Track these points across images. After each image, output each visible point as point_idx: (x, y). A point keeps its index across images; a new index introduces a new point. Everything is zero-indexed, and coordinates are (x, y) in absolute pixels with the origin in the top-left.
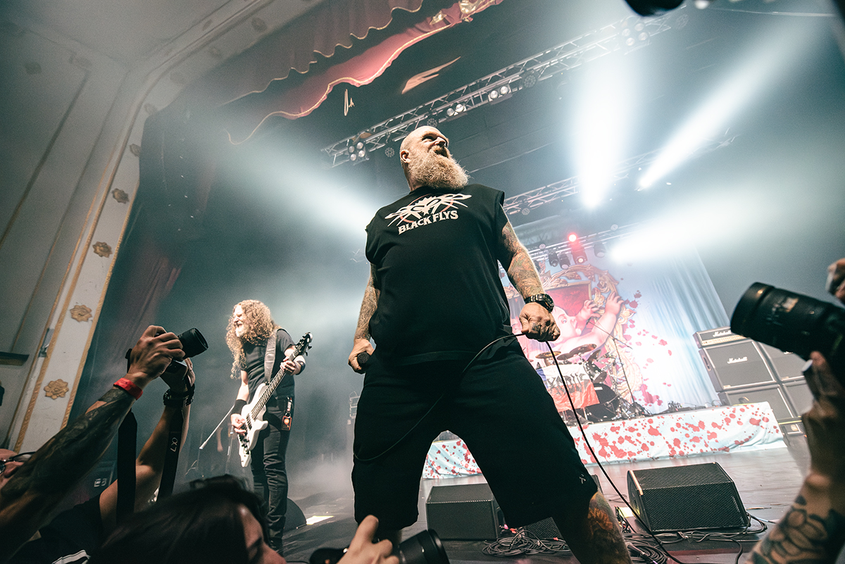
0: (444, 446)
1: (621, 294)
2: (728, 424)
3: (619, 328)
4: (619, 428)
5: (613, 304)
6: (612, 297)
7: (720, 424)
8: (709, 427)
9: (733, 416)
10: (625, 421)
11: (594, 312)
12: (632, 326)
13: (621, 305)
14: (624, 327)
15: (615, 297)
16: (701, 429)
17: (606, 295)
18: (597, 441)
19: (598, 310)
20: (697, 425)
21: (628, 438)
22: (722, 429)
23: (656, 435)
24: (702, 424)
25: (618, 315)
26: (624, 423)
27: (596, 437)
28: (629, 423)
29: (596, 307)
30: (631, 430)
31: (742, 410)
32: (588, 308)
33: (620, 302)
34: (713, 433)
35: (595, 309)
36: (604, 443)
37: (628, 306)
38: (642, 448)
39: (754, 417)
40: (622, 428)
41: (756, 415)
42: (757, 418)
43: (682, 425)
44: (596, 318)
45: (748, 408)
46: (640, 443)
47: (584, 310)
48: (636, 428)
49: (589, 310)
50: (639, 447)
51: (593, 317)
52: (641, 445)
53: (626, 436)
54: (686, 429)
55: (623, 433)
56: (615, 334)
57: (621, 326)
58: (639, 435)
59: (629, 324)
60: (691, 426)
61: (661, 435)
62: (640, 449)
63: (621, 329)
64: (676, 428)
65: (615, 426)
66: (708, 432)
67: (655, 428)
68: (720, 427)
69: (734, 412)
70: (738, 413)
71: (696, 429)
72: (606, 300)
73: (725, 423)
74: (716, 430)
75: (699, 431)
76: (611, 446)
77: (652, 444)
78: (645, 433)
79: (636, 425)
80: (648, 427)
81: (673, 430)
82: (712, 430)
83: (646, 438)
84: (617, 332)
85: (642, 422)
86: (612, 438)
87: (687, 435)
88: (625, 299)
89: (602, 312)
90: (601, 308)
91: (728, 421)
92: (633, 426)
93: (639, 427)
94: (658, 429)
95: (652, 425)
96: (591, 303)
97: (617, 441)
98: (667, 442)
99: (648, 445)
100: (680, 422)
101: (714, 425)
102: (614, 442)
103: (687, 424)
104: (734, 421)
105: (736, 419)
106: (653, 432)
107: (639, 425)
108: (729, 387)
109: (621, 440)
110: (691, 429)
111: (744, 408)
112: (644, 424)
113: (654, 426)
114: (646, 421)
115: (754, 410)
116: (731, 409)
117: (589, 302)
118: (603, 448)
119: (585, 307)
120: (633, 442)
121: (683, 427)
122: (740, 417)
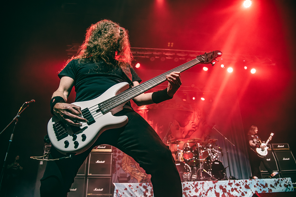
0: (130, 186)
2: (276, 186)
4: (232, 184)
7: (273, 186)
8: (269, 187)
9: (278, 182)
10: (235, 180)
16: (266, 187)
18: (221, 190)
20: (264, 185)
21: (236, 189)
22: (274, 188)
23: (248, 188)
24: (266, 184)
26: (235, 181)
27: (221, 187)
28: (237, 182)
29: (194, 125)
30: (238, 185)
31: (282, 180)
34: (271, 189)
36: (224, 191)
38: (242, 194)
39: (286, 183)
40: (234, 184)
41: (287, 183)
42: (287, 184)
43: (259, 185)
45: (284, 179)
46: (241, 192)
48: (239, 184)
50: (240, 194)
52: (241, 193)
53: (235, 188)
54: (260, 187)
55: (234, 186)
58: (241, 188)
60: (262, 185)
61: (250, 189)
62: (241, 195)
64: (256, 186)
65: (231, 182)
66: (269, 189)
67: (248, 185)
68: (273, 187)
69: (279, 180)
70: (280, 181)
71: (264, 187)
73: (275, 186)
74: (272, 188)
75: (265, 188)
76: (227, 193)
77: (246, 193)
78: (243, 187)
79: (240, 183)
80: (245, 184)
81: (255, 186)
82: (270, 188)
83: (243, 190)
85: (242, 181)
86: (228, 188)
87: (261, 190)
91: (276, 184)
92: (238, 183)
93: (241, 184)
94: (249, 186)
95: (247, 183)
97: (230, 190)
98: (252, 192)
99: (244, 193)
100: (258, 183)
101: (271, 186)
102: (229, 191)
103: (261, 184)
104: (278, 185)
105: (279, 184)
106: (247, 187)
107: (241, 183)
108: (263, 171)
109: (232, 190)
110: (262, 187)
111: (282, 179)
112: (243, 183)
113: (248, 184)
114: (244, 181)
115: (286, 181)
116: (278, 179)
117: (192, 122)
118: (224, 193)
120: (238, 191)
121: (259, 186)
122: (281, 183)
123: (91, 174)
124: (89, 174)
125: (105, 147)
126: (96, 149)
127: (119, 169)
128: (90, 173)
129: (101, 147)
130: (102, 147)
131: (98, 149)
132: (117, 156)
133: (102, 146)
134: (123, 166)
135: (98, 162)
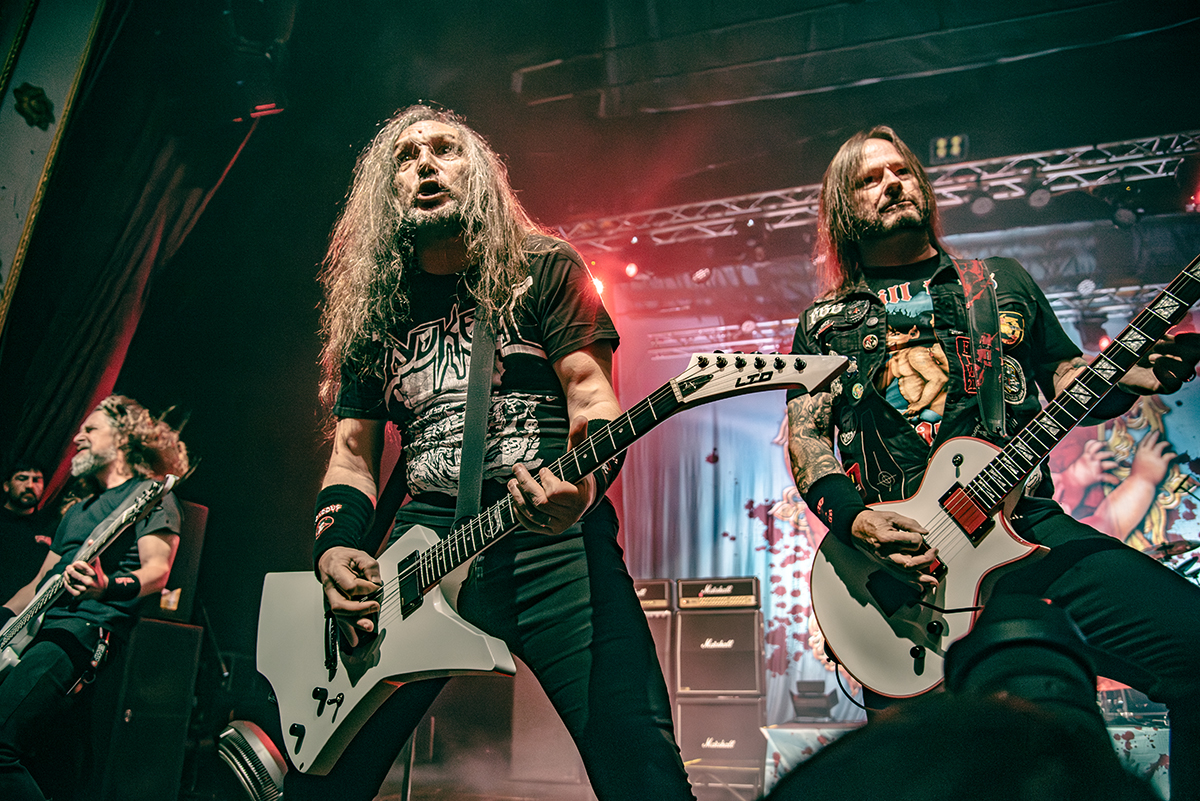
1: (1173, 437)
3: (1158, 517)
5: (1153, 460)
6: (1151, 442)
11: (1109, 471)
12: (1190, 516)
13: (1172, 464)
14: (1171, 515)
15: (1159, 440)
17: (1137, 436)
19: (1115, 469)
25: (1159, 486)
29: (1111, 459)
32: (1093, 459)
33: (1168, 456)
35: (1108, 465)
37: (1185, 468)
44: (1110, 485)
47: (1084, 462)
49: (1095, 464)
51: (1103, 483)
56: (1147, 530)
57: (1163, 514)
59: (1183, 509)
63: (1163, 518)
72: (1137, 448)
84: (1152, 524)
88: (1181, 451)
89: (1124, 473)
90: (1123, 464)
96: (1103, 449)
117: (1097, 445)
119: (1087, 456)
123: (687, 690)
124: (680, 690)
125: (729, 589)
126: (698, 596)
127: (797, 656)
128: (683, 685)
129: (715, 591)
130: (721, 590)
131: (705, 595)
132: (789, 608)
133: (718, 587)
134: (816, 645)
135: (708, 644)
